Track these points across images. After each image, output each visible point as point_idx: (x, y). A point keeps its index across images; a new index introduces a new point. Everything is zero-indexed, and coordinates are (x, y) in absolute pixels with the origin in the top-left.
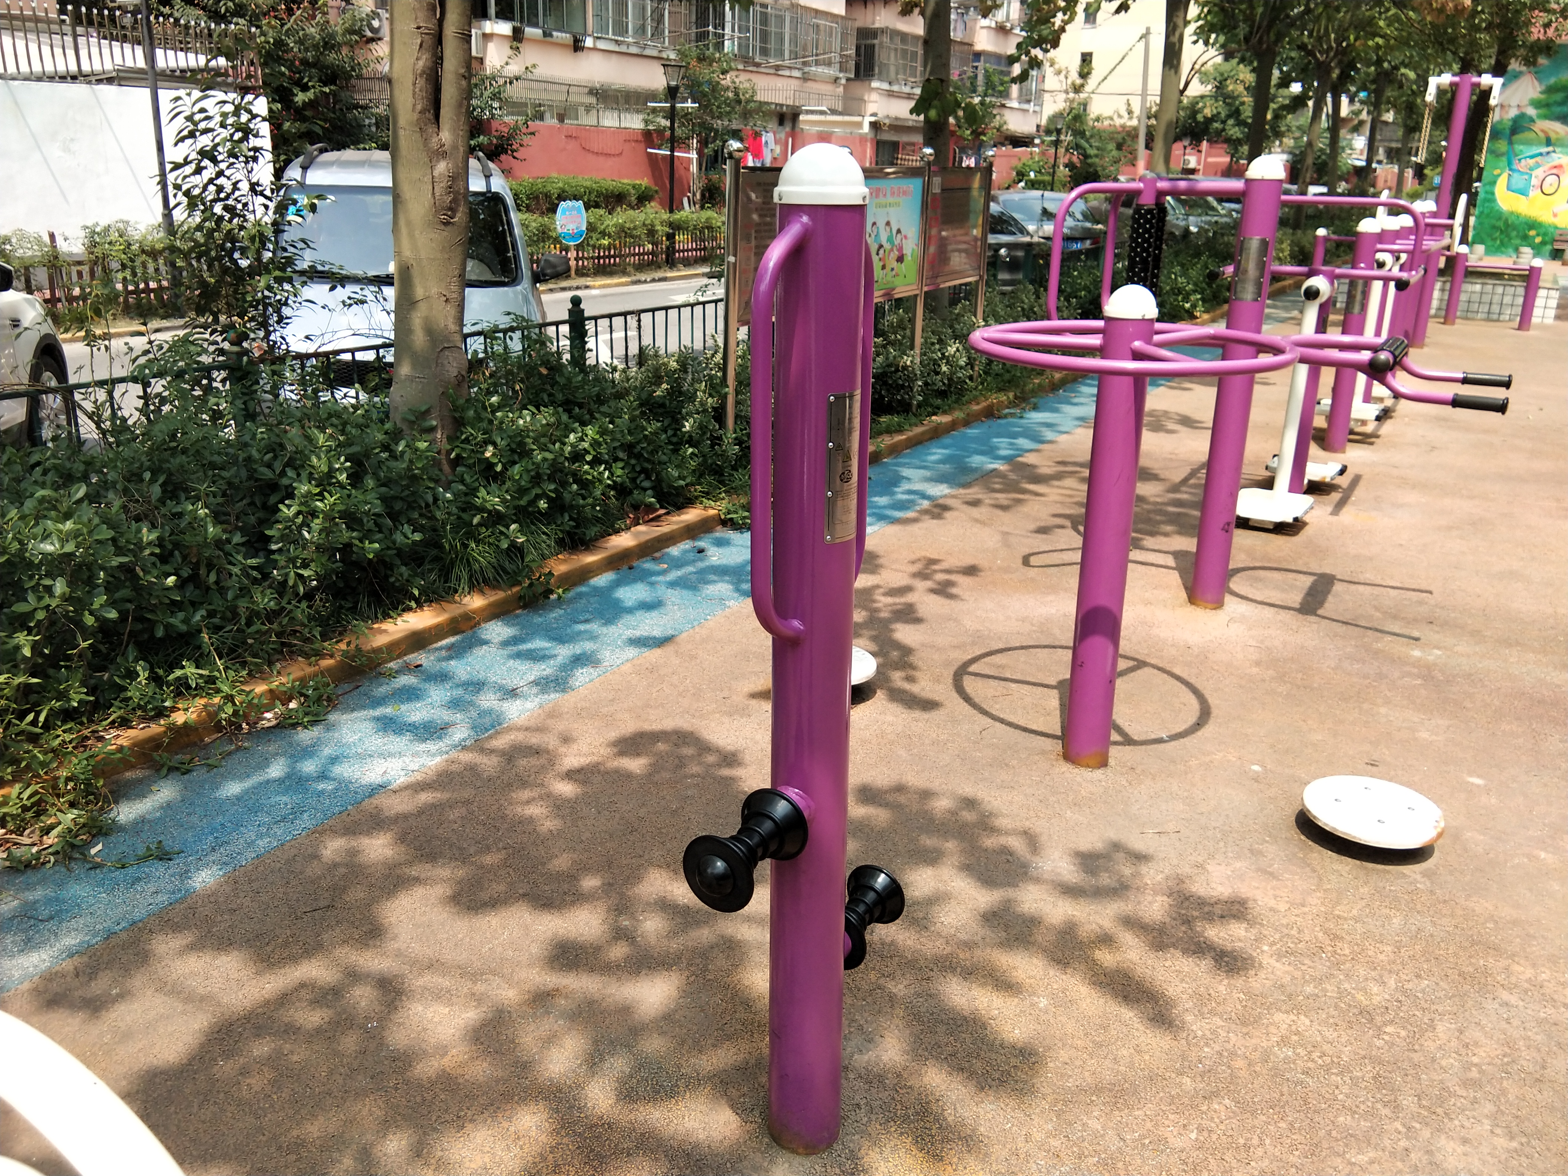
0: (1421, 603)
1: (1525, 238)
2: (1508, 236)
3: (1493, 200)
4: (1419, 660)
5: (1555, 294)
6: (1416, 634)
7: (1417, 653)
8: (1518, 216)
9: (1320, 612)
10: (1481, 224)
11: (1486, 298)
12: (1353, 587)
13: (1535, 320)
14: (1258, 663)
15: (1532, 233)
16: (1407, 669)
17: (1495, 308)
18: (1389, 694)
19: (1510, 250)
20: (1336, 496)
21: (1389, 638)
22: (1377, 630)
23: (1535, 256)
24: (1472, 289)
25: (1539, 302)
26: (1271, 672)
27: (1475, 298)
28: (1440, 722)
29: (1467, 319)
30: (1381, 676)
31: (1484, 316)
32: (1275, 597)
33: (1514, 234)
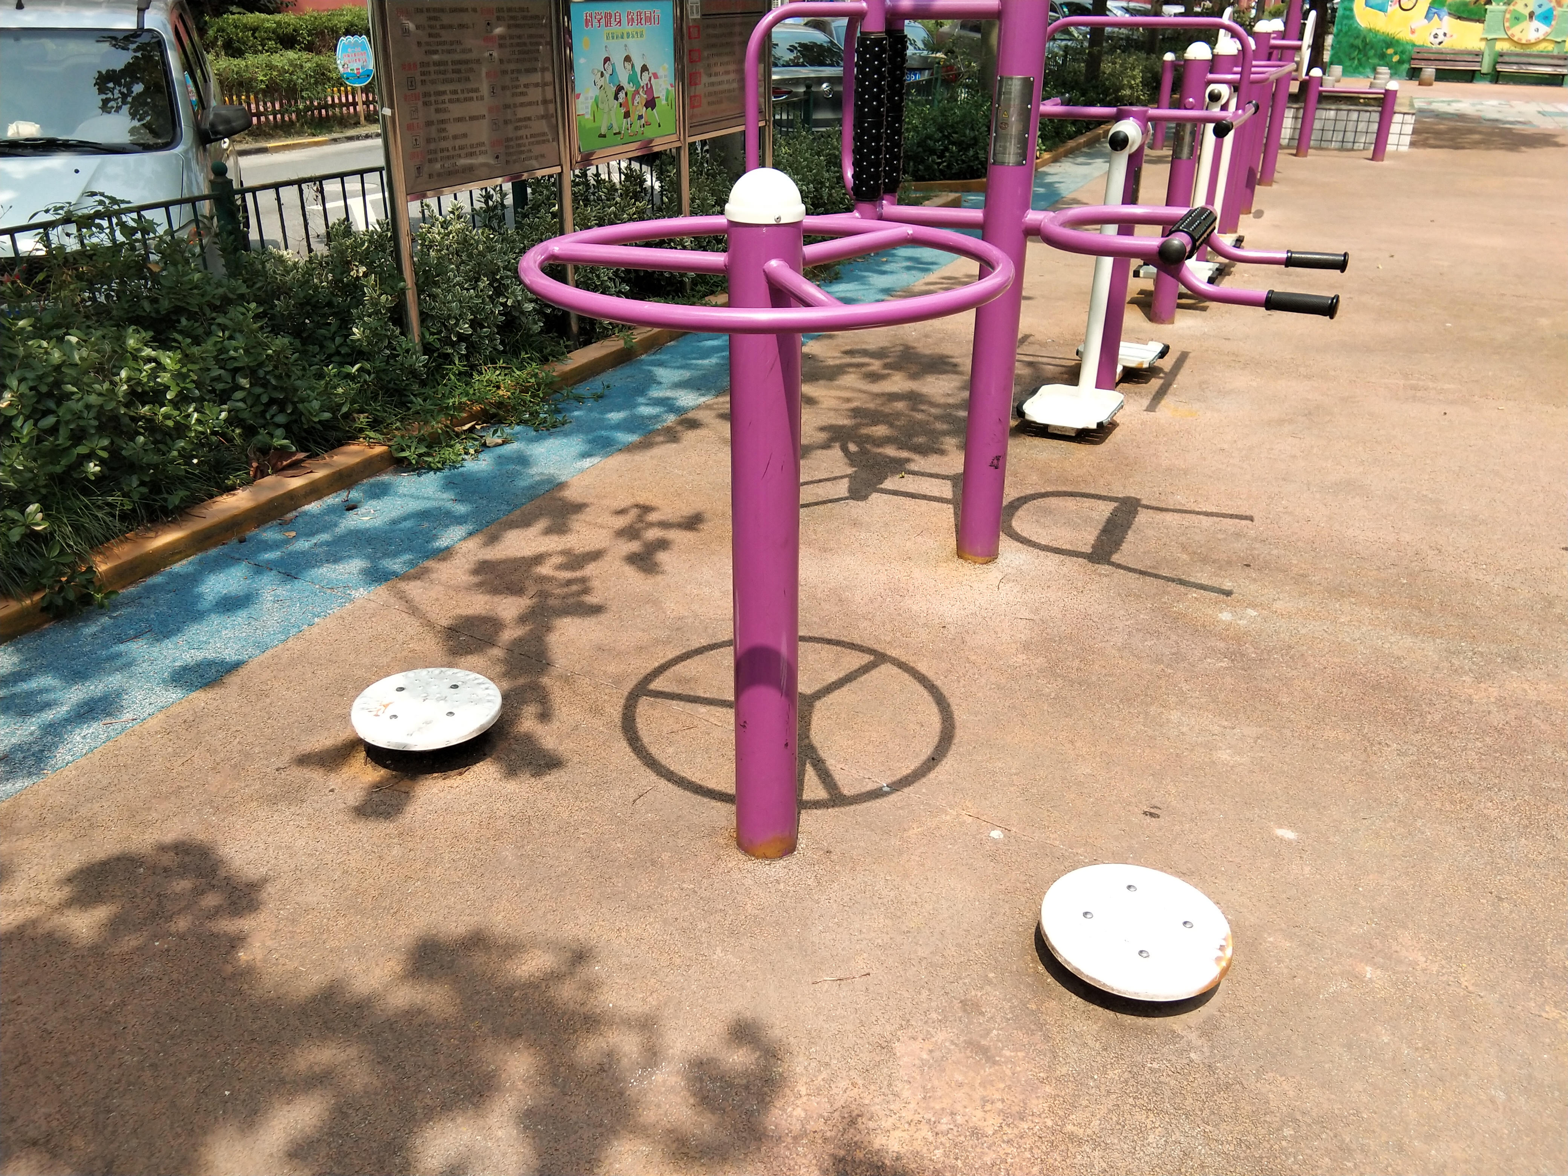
0: (1238, 535)
1: (1383, 56)
2: (1365, 55)
3: (1351, 17)
4: (1228, 626)
5: (1410, 119)
6: (1227, 585)
7: (1226, 616)
8: (1376, 33)
9: (1115, 558)
10: (1339, 42)
11: (1340, 126)
12: (1160, 516)
13: (1390, 148)
14: (1026, 647)
15: (1390, 51)
16: (1213, 642)
17: (1350, 136)
18: (1185, 687)
19: (1368, 70)
20: (1155, 383)
21: (1195, 594)
22: (1182, 582)
23: (1392, 76)
24: (1327, 115)
25: (1394, 128)
26: (1040, 661)
27: (1330, 125)
28: (1247, 731)
29: (1320, 148)
30: (1178, 657)
31: (1338, 145)
32: (1064, 537)
33: (1372, 53)
